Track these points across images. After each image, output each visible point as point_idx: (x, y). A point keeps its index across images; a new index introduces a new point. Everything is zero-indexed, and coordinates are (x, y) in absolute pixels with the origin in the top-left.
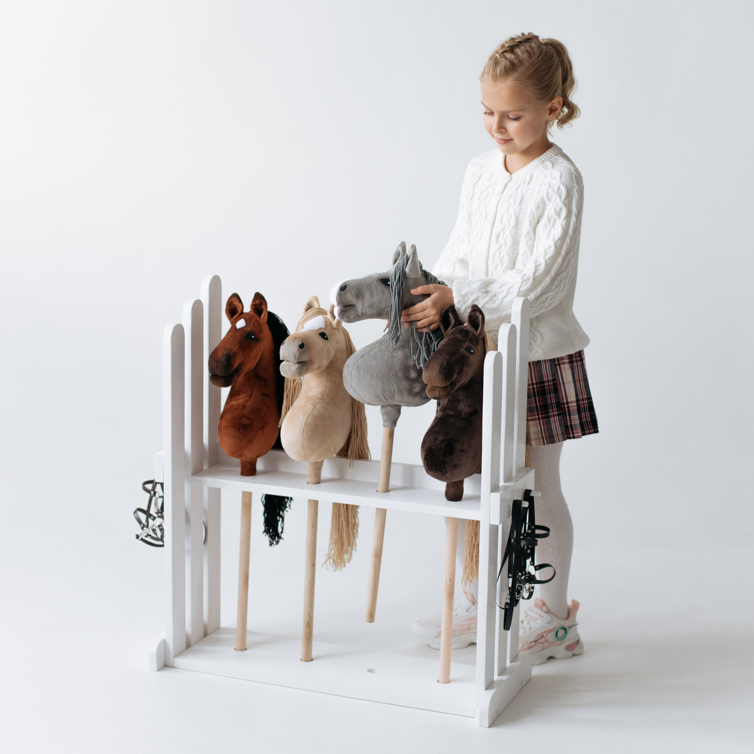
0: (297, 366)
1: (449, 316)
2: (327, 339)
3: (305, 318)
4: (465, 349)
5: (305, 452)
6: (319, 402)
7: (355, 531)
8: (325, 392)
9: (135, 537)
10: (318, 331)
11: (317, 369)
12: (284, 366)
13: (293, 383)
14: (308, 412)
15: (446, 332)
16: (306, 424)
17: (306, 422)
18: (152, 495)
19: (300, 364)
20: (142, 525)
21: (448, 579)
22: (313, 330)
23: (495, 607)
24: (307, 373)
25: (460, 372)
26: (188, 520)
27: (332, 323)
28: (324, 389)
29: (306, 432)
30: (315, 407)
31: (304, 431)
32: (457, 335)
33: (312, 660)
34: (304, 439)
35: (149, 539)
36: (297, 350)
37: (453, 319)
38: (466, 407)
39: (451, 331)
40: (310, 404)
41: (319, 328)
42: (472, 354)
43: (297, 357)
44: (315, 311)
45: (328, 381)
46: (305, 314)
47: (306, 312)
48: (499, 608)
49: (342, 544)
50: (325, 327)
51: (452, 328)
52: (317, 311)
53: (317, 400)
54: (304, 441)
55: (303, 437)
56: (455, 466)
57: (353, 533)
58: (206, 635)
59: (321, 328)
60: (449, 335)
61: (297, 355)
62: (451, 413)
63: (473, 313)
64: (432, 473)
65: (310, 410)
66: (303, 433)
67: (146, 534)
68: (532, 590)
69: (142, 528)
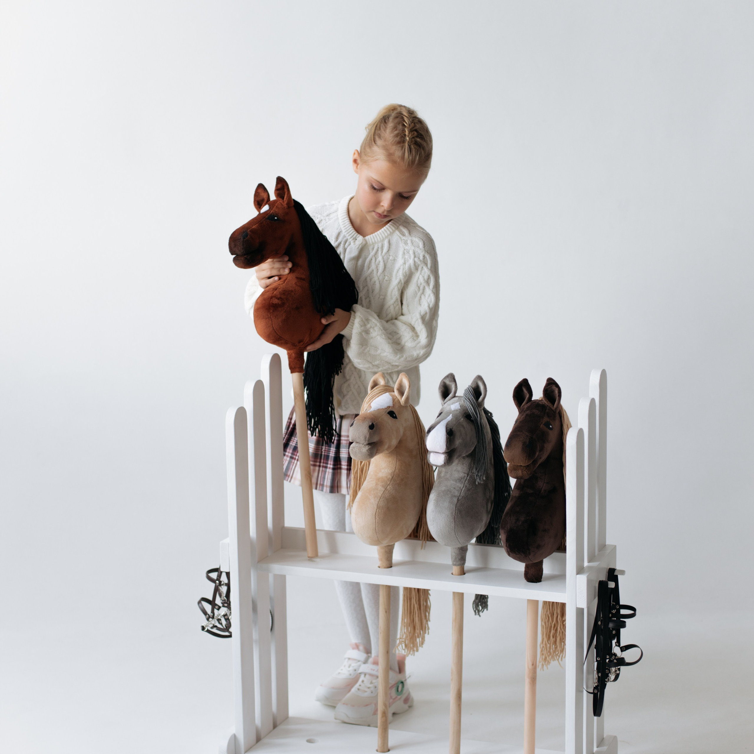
0: (367, 448)
1: (523, 391)
2: (395, 417)
3: (372, 396)
4: (544, 424)
5: (377, 536)
6: (390, 483)
7: (427, 614)
8: (395, 472)
9: (200, 628)
10: (386, 410)
11: (387, 449)
12: (354, 448)
13: (361, 464)
14: (380, 494)
15: (520, 407)
16: (378, 507)
17: (378, 505)
18: (217, 584)
19: (370, 446)
20: (207, 616)
21: (530, 664)
22: (381, 409)
23: (583, 692)
24: (377, 454)
25: (542, 450)
26: (255, 609)
27: (400, 400)
28: (393, 470)
29: (378, 516)
30: (386, 489)
31: (377, 514)
32: (534, 411)
33: (389, 750)
34: (376, 523)
35: (215, 630)
36: (367, 432)
37: (528, 393)
38: (545, 484)
39: (527, 406)
40: (380, 485)
41: (387, 407)
42: (551, 429)
43: (367, 438)
44: (380, 389)
45: (398, 461)
46: (371, 392)
47: (372, 390)
48: (586, 692)
49: (414, 628)
50: (393, 405)
51: (527, 403)
52: (383, 388)
53: (388, 481)
54: (377, 525)
55: (376, 521)
56: (539, 547)
57: (426, 616)
58: (275, 726)
59: (389, 407)
60: (525, 410)
61: (368, 437)
62: (530, 491)
63: (549, 387)
64: (515, 555)
65: (382, 493)
66: (375, 517)
67: (211, 626)
68: (618, 672)
69: (208, 619)
